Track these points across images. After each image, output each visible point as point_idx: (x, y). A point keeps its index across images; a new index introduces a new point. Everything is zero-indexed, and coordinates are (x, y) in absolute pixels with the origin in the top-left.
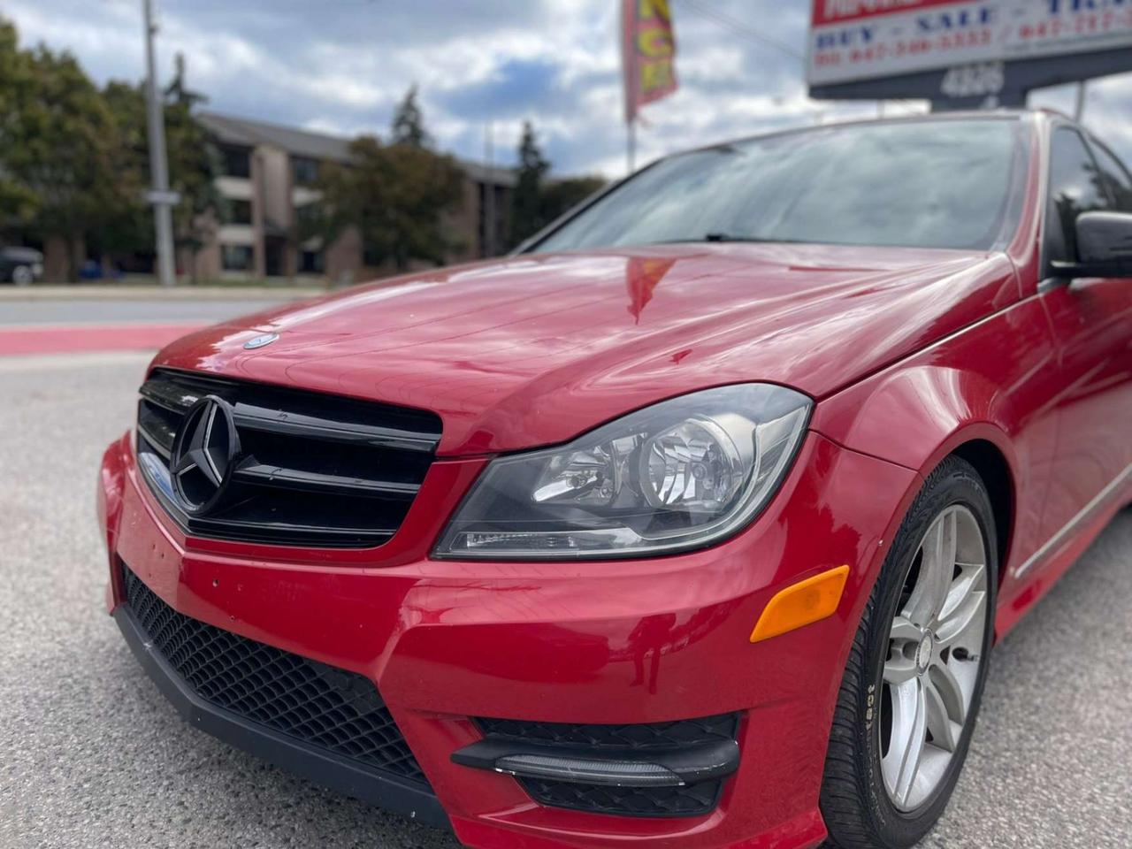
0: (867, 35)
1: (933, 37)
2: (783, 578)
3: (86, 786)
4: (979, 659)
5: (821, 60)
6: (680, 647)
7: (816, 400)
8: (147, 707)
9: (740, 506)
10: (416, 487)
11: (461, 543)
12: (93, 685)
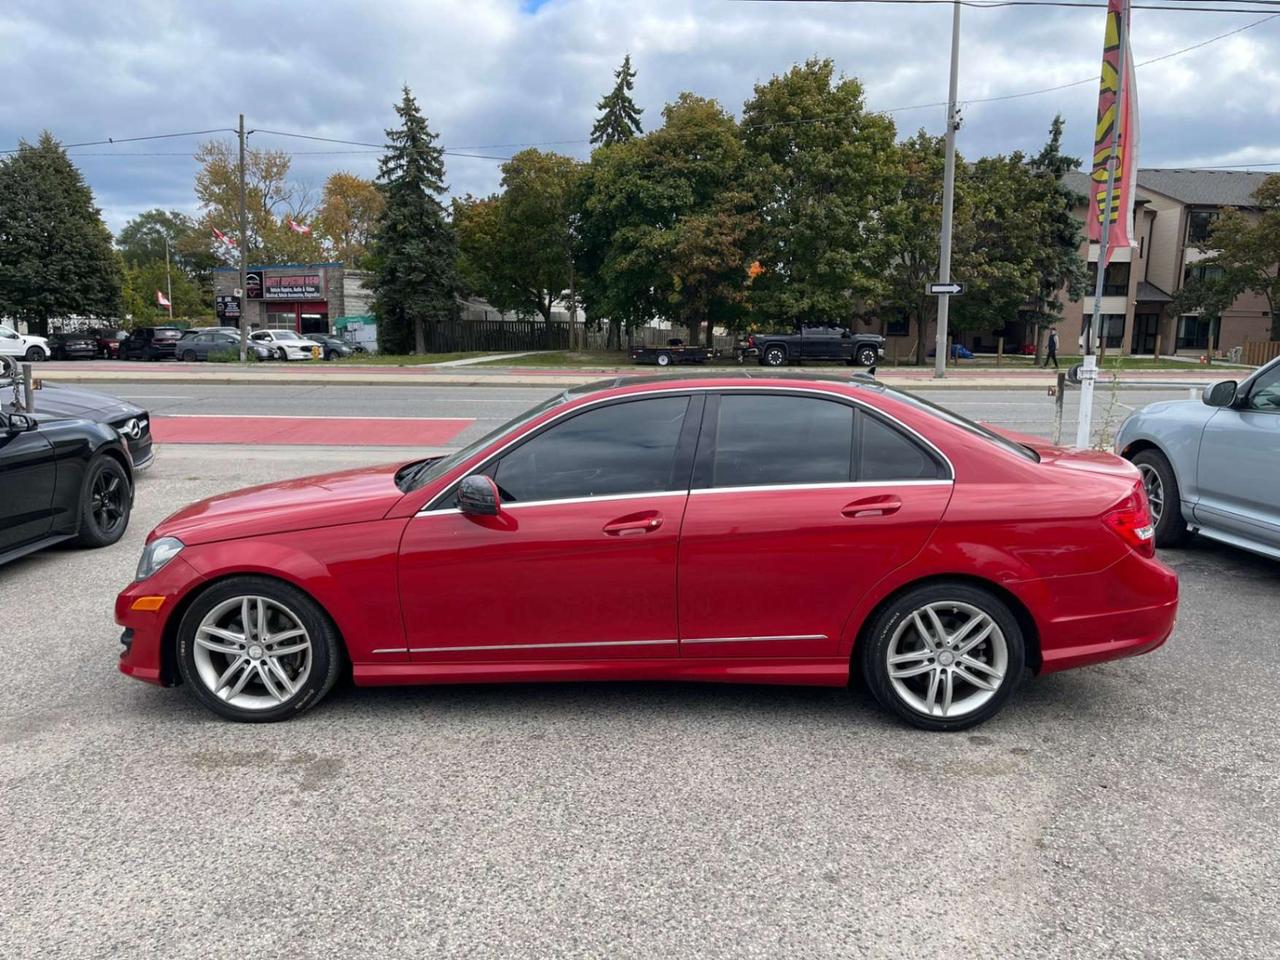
7: (186, 546)
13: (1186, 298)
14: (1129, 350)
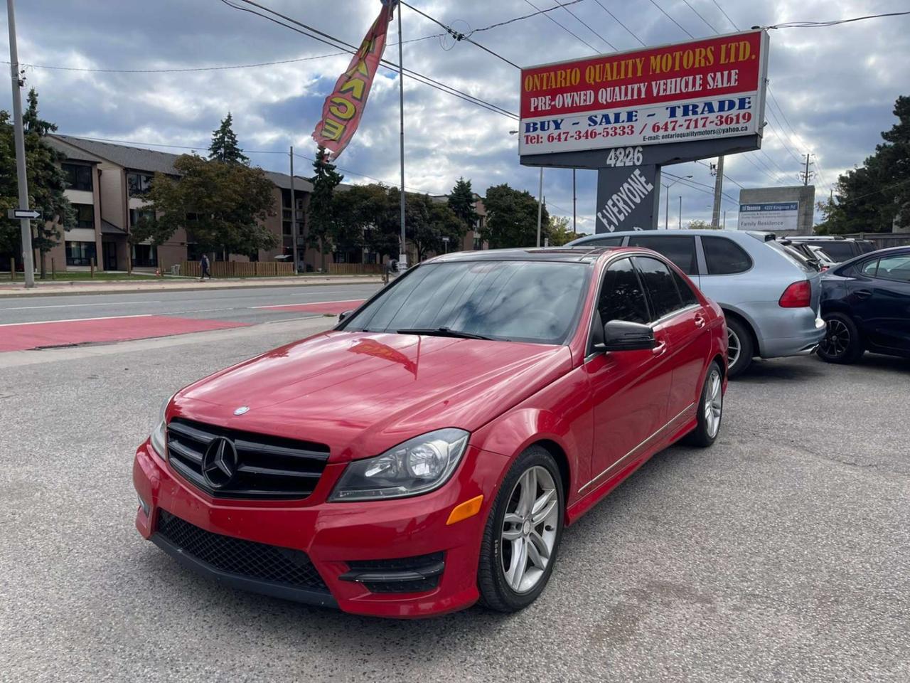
0: (557, 126)
1: (599, 129)
2: (460, 501)
3: (155, 618)
4: (555, 529)
5: (529, 140)
6: (424, 529)
7: (471, 433)
8: (169, 584)
9: (442, 476)
10: (320, 474)
11: (338, 496)
12: (135, 577)
13: (140, 231)
14: (102, 268)
